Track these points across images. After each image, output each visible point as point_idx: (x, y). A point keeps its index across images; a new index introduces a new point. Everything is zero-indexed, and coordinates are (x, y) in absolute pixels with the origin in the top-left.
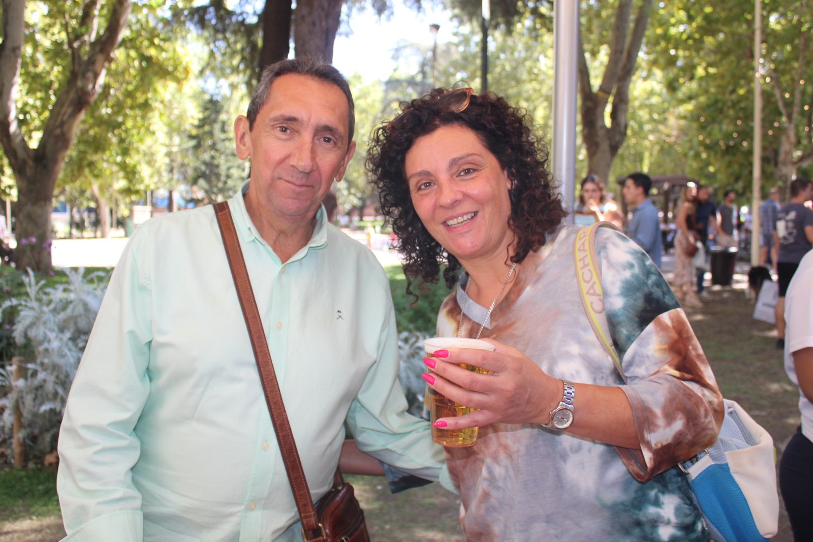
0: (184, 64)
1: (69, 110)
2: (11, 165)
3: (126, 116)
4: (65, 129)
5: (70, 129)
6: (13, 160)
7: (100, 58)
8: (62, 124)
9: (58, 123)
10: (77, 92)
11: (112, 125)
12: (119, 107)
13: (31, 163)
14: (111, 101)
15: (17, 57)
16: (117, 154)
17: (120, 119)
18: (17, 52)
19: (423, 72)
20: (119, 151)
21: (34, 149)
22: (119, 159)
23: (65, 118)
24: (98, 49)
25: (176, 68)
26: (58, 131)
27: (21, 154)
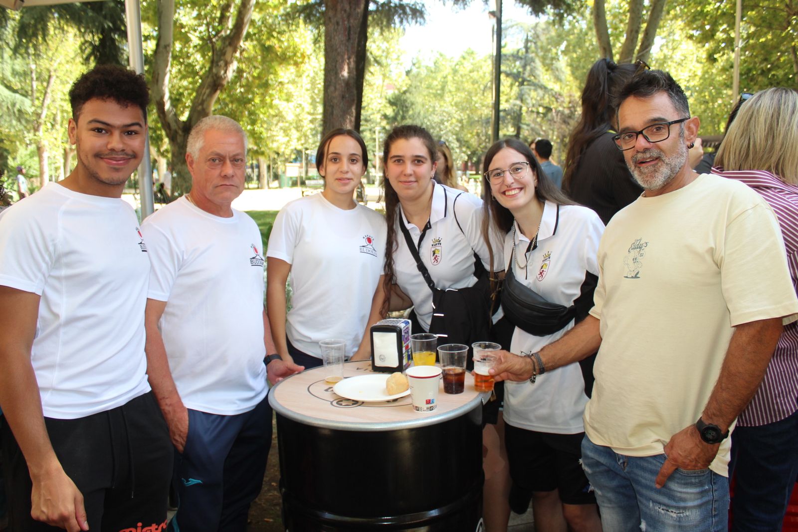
0: (302, 50)
1: (208, 91)
2: (168, 136)
3: (253, 93)
4: (205, 106)
5: (209, 106)
6: (168, 131)
7: (229, 50)
8: (203, 102)
9: (200, 101)
10: (213, 77)
11: (244, 101)
12: (248, 87)
13: (180, 132)
14: (244, 82)
15: (168, 52)
16: (248, 124)
17: (250, 96)
18: (168, 48)
19: (527, 49)
20: (249, 122)
21: (183, 122)
22: (249, 127)
23: (205, 97)
24: (227, 43)
25: (295, 55)
26: (200, 108)
27: (174, 126)
